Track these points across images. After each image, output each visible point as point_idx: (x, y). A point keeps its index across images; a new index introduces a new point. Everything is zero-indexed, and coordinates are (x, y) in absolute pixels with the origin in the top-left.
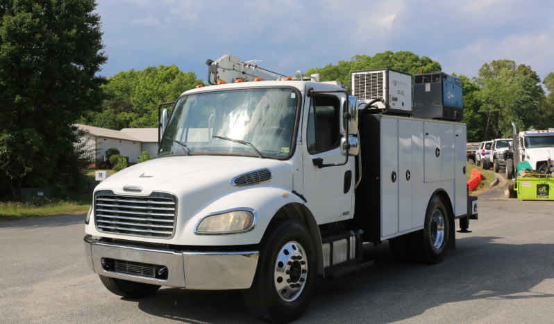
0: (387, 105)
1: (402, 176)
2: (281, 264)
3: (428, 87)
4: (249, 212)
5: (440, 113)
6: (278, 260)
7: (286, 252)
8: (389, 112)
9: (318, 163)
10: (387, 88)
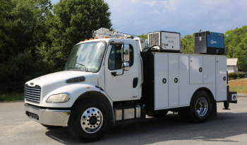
0: (161, 48)
1: (171, 81)
2: (84, 117)
3: (200, 39)
4: (67, 94)
5: (205, 51)
6: (83, 115)
7: (88, 112)
8: (162, 51)
9: (114, 74)
10: (161, 40)
